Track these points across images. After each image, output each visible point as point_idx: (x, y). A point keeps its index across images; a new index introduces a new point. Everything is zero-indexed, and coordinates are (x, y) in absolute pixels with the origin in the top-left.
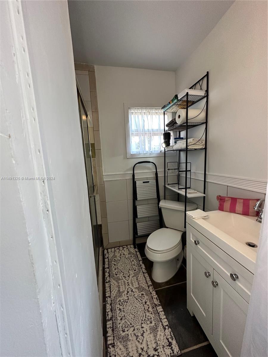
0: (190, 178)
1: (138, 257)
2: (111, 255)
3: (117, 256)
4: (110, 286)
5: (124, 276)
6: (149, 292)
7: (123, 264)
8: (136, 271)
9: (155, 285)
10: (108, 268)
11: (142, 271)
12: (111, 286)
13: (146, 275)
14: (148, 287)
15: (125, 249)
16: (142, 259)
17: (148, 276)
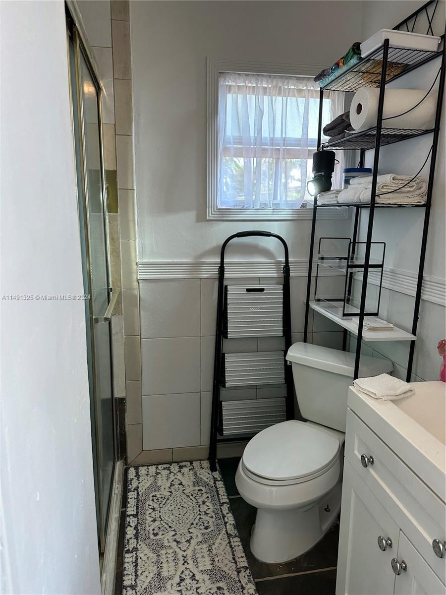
0: (381, 287)
1: (218, 494)
2: (145, 483)
3: (163, 487)
4: (136, 562)
5: (175, 540)
6: (238, 585)
7: (176, 508)
8: (209, 530)
9: (256, 567)
10: (135, 516)
11: (224, 530)
12: (139, 561)
13: (236, 542)
14: (236, 573)
15: (185, 470)
16: (228, 501)
17: (240, 544)
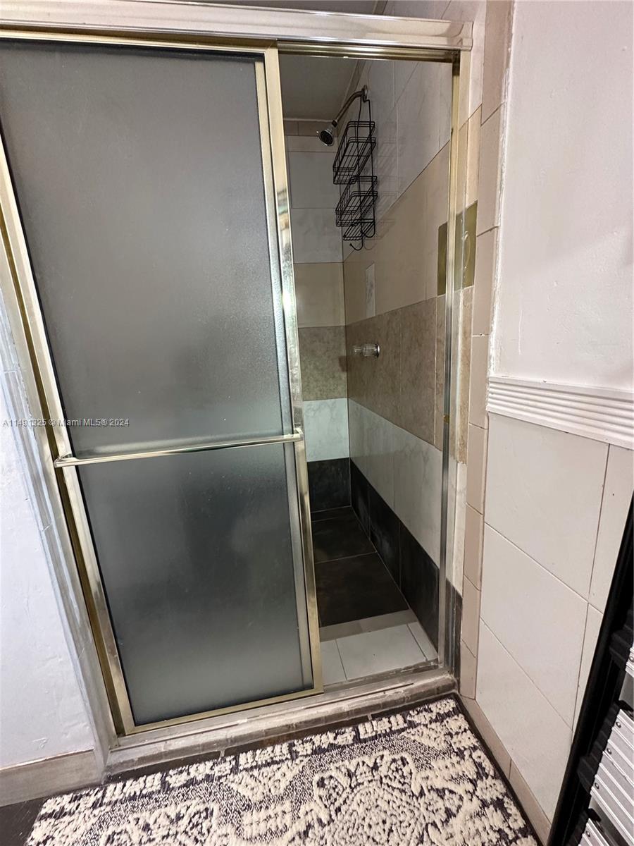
2: (428, 735)
3: (428, 773)
4: (274, 762)
5: (309, 826)
7: (383, 816)
10: (357, 739)
12: (275, 767)
15: (495, 818)
